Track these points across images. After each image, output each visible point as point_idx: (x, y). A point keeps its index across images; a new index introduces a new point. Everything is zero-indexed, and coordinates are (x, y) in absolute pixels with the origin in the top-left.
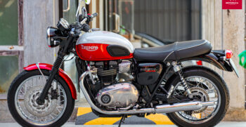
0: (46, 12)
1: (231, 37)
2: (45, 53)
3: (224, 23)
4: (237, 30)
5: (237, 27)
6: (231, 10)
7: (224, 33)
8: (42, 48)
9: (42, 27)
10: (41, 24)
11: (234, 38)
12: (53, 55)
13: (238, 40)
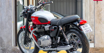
0: (9, 2)
1: (99, 14)
2: (8, 21)
3: (95, 7)
4: (101, 10)
5: (102, 9)
6: (99, 1)
7: (95, 12)
8: (7, 18)
9: (7, 9)
10: (6, 7)
11: (100, 14)
12: (12, 22)
13: (102, 15)
